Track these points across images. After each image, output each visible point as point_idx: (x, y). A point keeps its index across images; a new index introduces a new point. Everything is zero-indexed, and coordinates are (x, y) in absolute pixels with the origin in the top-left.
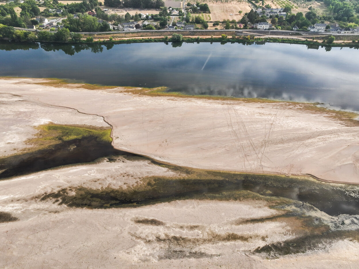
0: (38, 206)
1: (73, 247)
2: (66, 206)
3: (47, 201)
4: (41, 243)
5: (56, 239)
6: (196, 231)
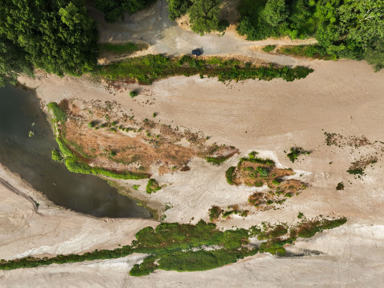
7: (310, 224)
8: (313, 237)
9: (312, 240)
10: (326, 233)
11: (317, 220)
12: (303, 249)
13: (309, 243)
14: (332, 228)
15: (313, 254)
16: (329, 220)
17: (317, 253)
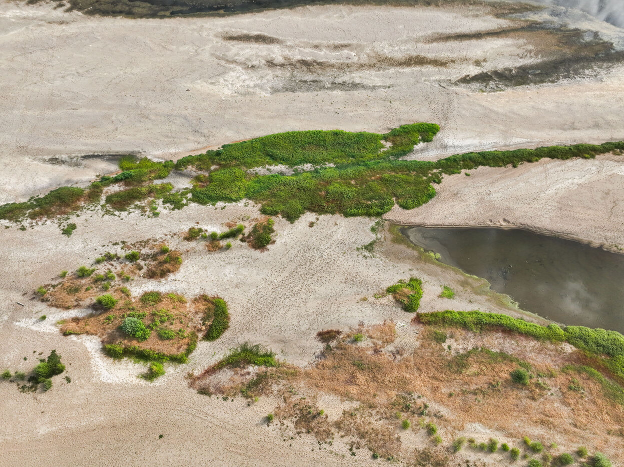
0: (24, 12)
1: (105, 74)
2: (80, 13)
3: (40, 5)
4: (42, 68)
5: (69, 63)
6: (345, 52)
7: (52, 213)
8: (53, 188)
9: (58, 183)
10: (23, 196)
11: (34, 221)
12: (81, 167)
13: (66, 178)
14: (7, 204)
15: (63, 159)
16: (7, 221)
17: (54, 161)
